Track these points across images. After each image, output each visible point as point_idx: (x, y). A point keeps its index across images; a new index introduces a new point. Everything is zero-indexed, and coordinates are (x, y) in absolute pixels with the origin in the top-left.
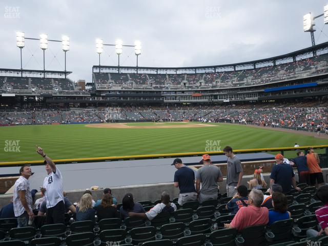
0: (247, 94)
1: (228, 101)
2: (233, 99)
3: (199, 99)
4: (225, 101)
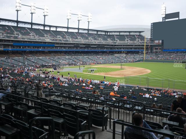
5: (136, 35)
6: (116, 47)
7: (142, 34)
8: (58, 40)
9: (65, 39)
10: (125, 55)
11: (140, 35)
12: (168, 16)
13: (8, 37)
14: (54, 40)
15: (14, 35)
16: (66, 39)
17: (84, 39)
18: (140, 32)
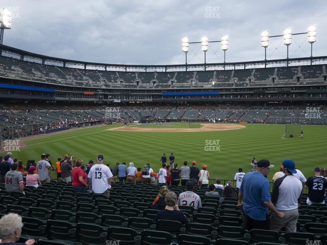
0: (139, 96)
1: (119, 101)
2: (125, 100)
3: (88, 98)
4: (116, 101)
8: (226, 84)
9: (241, 82)
13: (162, 86)
14: (219, 84)
15: (166, 84)
16: (244, 82)
17: (283, 79)
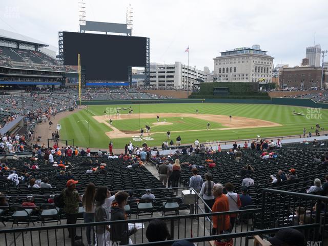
5: (33, 51)
6: (9, 74)
7: (40, 49)
10: (29, 94)
11: (36, 51)
12: (90, 25)
18: (37, 45)
